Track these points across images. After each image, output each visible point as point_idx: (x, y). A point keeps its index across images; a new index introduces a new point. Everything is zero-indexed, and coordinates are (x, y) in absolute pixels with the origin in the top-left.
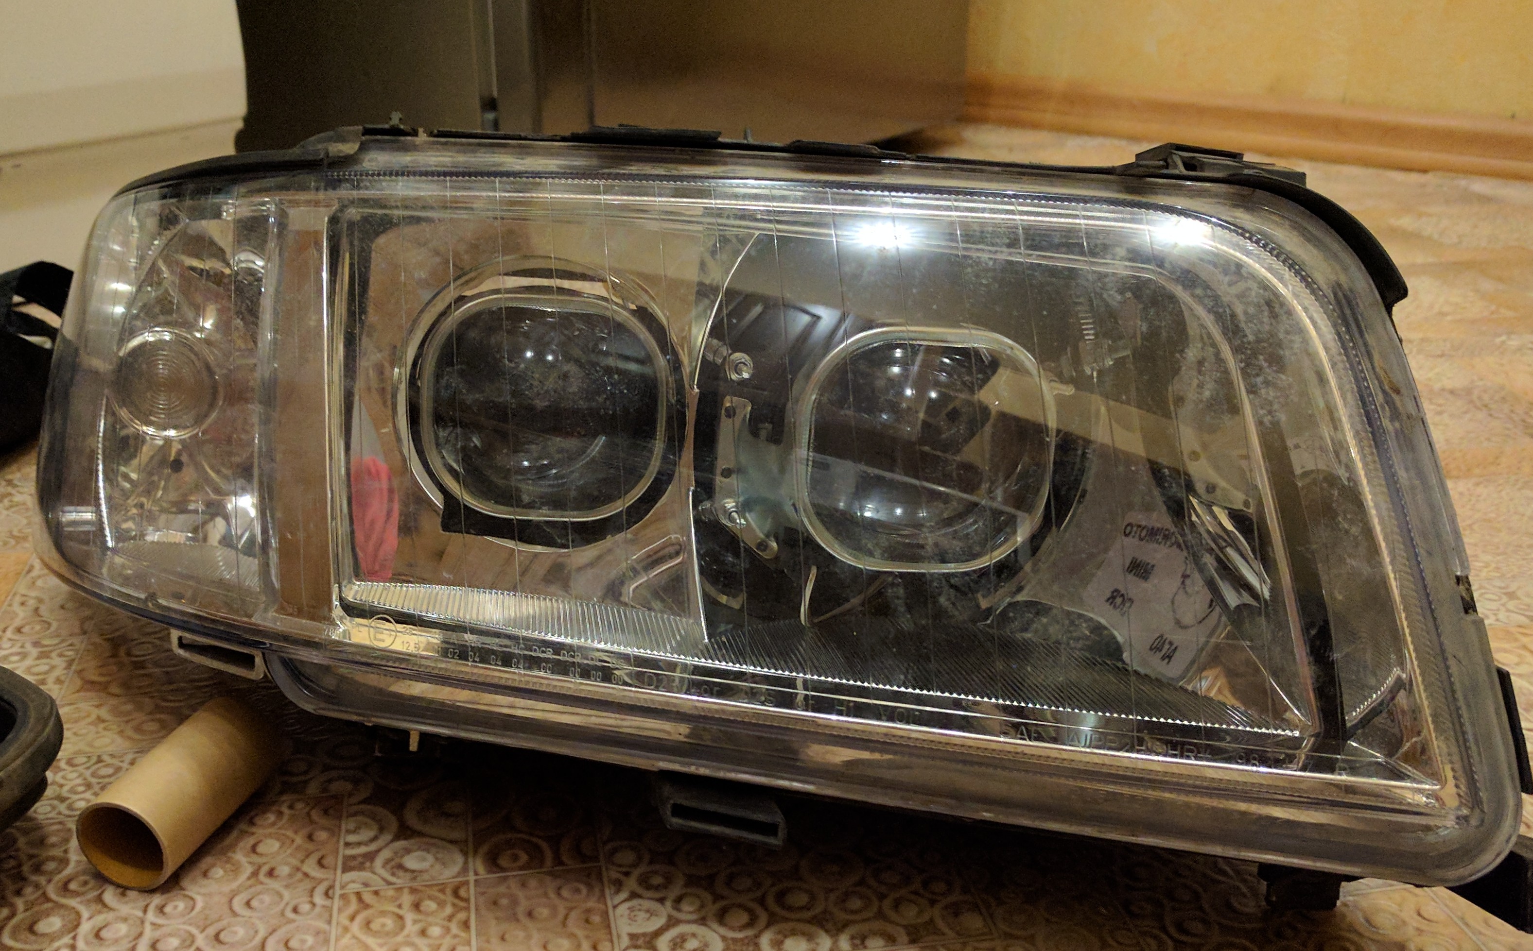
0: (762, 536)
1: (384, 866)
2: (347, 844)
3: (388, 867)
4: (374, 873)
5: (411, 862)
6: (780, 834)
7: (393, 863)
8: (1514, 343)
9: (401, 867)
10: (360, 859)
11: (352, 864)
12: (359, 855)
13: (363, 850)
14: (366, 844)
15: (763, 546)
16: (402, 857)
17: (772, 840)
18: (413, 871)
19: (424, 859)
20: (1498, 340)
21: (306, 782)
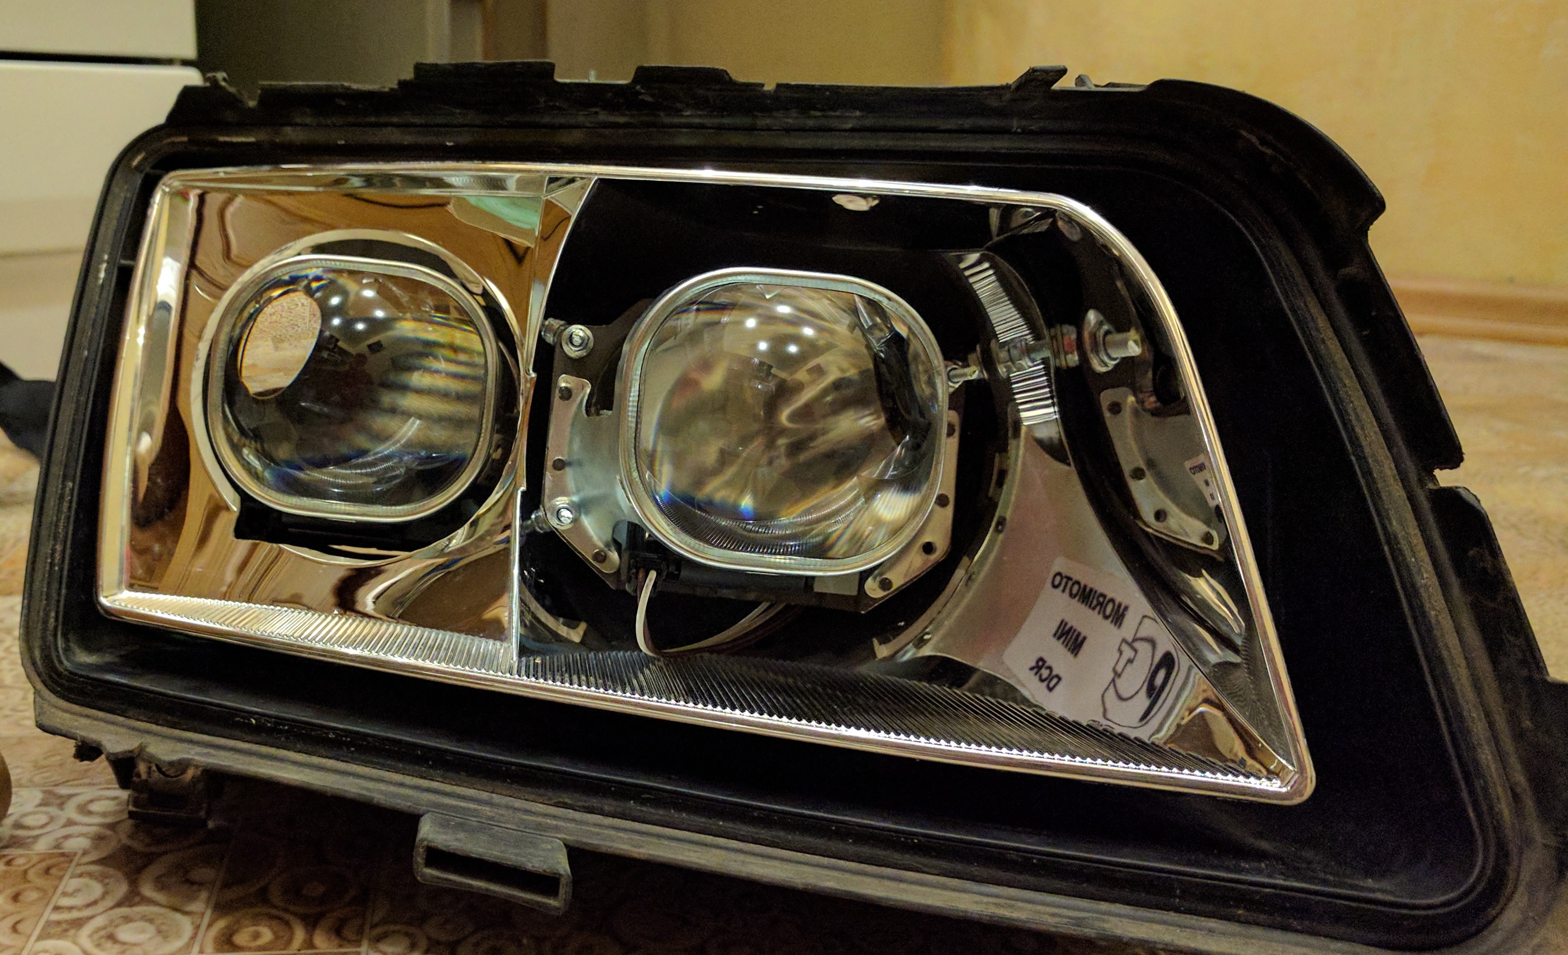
0: (601, 545)
1: (90, 936)
2: (57, 908)
3: (96, 937)
4: (75, 943)
5: (125, 934)
6: (562, 891)
7: (103, 933)
8: (1541, 473)
9: (111, 937)
10: (64, 926)
11: (53, 931)
12: (66, 921)
13: (75, 914)
14: (79, 909)
15: (601, 557)
16: (117, 926)
17: (552, 902)
18: (124, 944)
19: (143, 931)
20: (1521, 471)
21: (37, 837)
